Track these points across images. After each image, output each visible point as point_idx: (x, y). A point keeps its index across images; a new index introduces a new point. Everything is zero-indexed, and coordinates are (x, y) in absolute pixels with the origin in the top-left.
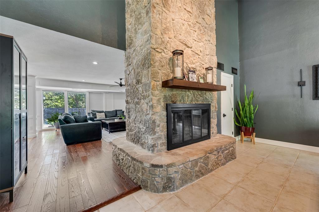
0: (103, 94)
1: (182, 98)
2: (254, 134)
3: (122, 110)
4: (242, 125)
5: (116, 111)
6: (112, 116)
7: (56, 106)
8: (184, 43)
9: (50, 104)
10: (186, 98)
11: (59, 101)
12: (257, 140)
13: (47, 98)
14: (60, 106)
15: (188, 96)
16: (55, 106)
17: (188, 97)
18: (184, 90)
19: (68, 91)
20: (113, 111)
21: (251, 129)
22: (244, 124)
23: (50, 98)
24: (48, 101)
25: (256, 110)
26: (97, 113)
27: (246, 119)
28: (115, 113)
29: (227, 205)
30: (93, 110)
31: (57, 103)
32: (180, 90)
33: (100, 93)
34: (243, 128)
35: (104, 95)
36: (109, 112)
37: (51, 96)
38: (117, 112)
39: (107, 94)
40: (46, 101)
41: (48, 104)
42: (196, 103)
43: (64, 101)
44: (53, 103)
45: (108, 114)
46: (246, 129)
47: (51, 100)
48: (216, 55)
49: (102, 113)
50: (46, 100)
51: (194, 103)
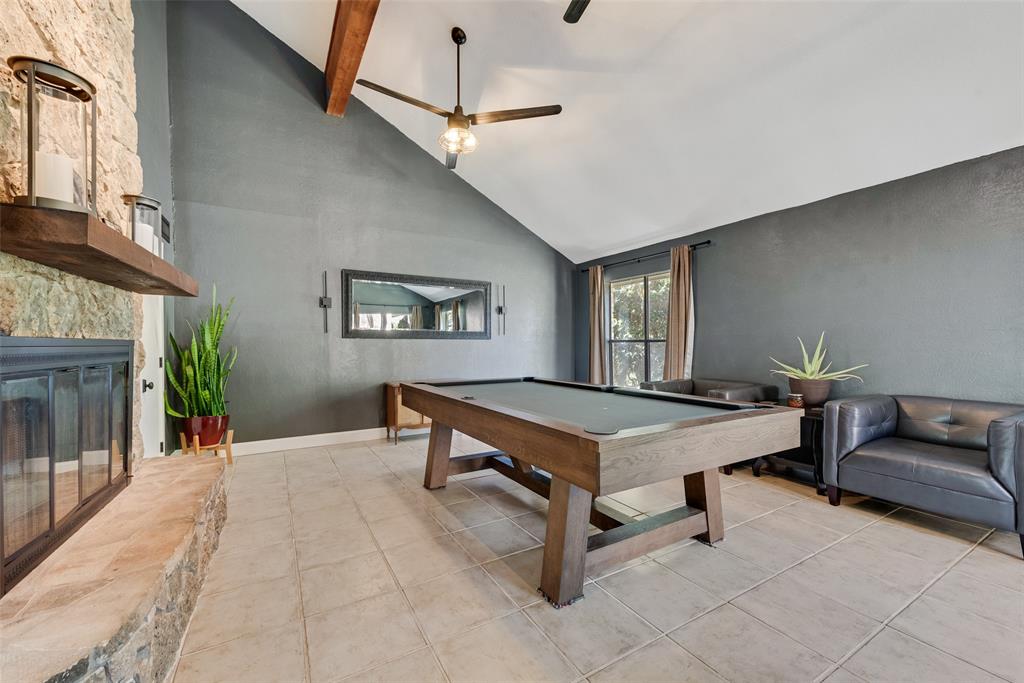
1: (35, 311)
2: (230, 433)
4: (192, 414)
8: (48, 36)
10: (52, 309)
12: (239, 449)
15: (59, 303)
17: (57, 306)
18: (44, 269)
21: (220, 421)
22: (198, 408)
25: (233, 363)
27: (207, 392)
29: (325, 620)
32: (30, 265)
34: (196, 422)
42: (87, 337)
46: (204, 425)
48: (138, 154)
51: (80, 337)
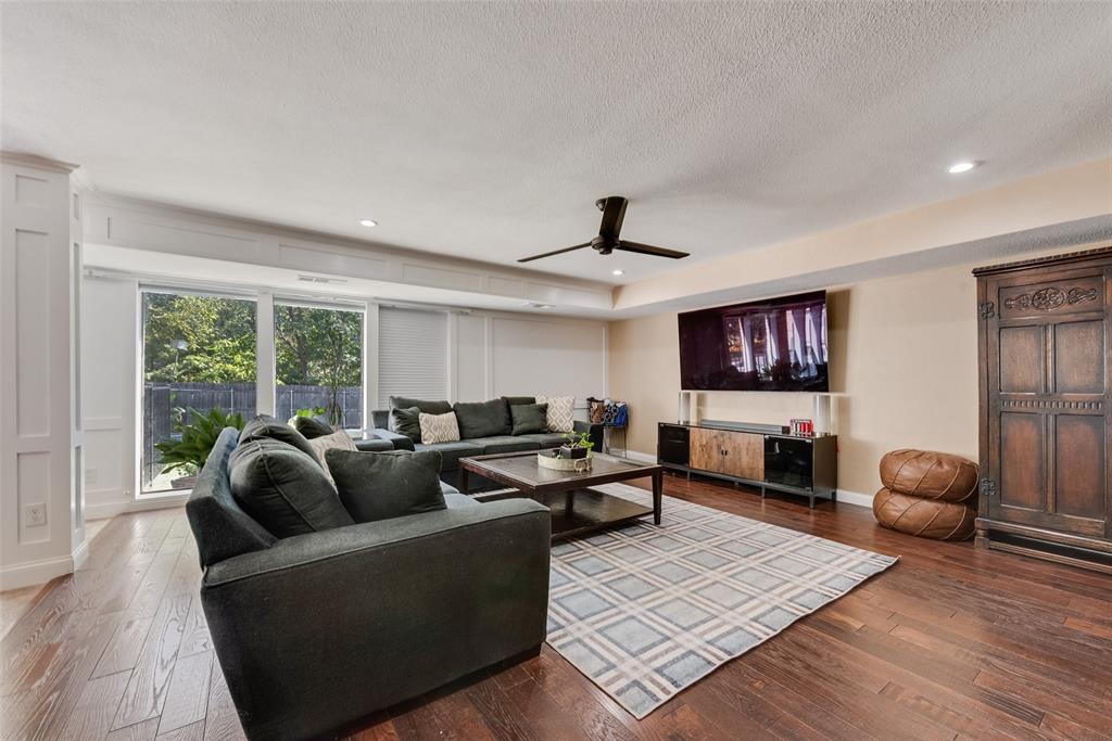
0: (446, 315)
3: (532, 401)
5: (508, 403)
6: (490, 428)
7: (228, 375)
9: (206, 369)
11: (238, 358)
13: (195, 346)
14: (243, 374)
16: (223, 377)
19: (279, 294)
20: (493, 405)
23: (206, 344)
24: (198, 358)
26: (423, 417)
28: (505, 415)
30: (399, 399)
31: (230, 367)
33: (432, 311)
35: (451, 320)
36: (475, 409)
37: (210, 339)
38: (513, 407)
39: (461, 318)
40: (192, 357)
41: (197, 370)
43: (254, 359)
44: (217, 366)
45: (470, 421)
47: (210, 353)
49: (444, 416)
50: (191, 352)
